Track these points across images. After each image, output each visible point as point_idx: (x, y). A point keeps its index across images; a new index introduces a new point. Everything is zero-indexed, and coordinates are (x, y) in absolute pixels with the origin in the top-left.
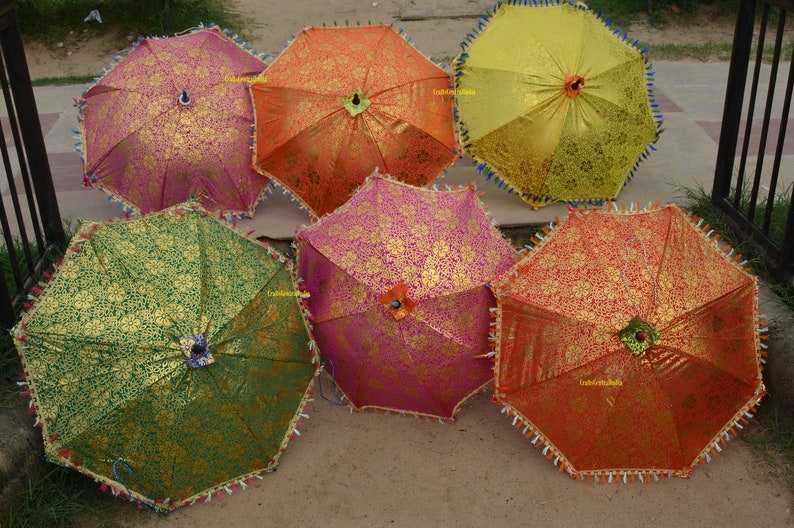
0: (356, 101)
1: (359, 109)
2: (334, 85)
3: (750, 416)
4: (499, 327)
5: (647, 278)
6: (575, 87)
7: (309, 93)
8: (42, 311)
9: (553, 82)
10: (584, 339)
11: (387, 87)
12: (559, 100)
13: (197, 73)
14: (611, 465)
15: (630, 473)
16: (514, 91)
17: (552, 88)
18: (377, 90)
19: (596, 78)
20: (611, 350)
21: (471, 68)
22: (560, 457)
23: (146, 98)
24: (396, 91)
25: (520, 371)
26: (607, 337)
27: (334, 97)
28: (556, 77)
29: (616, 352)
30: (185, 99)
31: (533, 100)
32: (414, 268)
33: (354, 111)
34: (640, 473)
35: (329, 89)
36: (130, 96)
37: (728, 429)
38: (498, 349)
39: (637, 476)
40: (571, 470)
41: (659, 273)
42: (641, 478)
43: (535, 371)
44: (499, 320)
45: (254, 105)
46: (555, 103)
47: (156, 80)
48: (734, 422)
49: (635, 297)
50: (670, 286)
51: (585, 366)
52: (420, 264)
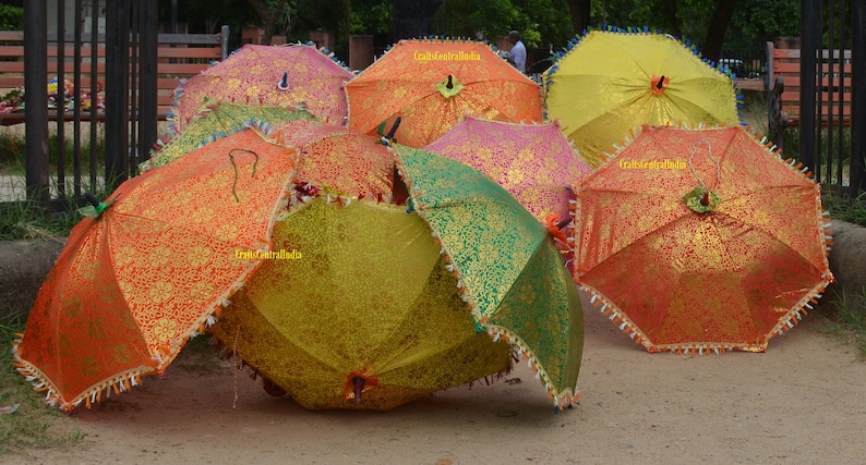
0: (450, 86)
1: (453, 92)
2: (429, 75)
3: (819, 296)
4: (578, 218)
5: (711, 164)
6: (660, 86)
7: (405, 83)
8: (168, 155)
9: (639, 83)
10: (654, 210)
11: (479, 80)
12: (645, 98)
13: (296, 67)
14: (686, 339)
15: (705, 347)
16: (602, 91)
17: (637, 88)
18: (469, 81)
19: (680, 84)
20: (679, 215)
21: (561, 77)
22: (636, 332)
23: (245, 83)
24: (488, 84)
25: (597, 250)
26: (675, 206)
27: (429, 84)
28: (643, 79)
29: (684, 216)
30: (284, 85)
31: (619, 98)
32: (501, 169)
33: (447, 93)
34: (716, 347)
35: (424, 78)
36: (230, 81)
37: (798, 309)
38: (577, 237)
39: (712, 351)
40: (647, 343)
41: (722, 161)
42: (716, 351)
43: (611, 245)
44: (578, 212)
45: (348, 101)
46: (641, 100)
47: (258, 70)
48: (804, 302)
49: (700, 176)
50: (732, 171)
51: (656, 232)
52: (506, 166)
